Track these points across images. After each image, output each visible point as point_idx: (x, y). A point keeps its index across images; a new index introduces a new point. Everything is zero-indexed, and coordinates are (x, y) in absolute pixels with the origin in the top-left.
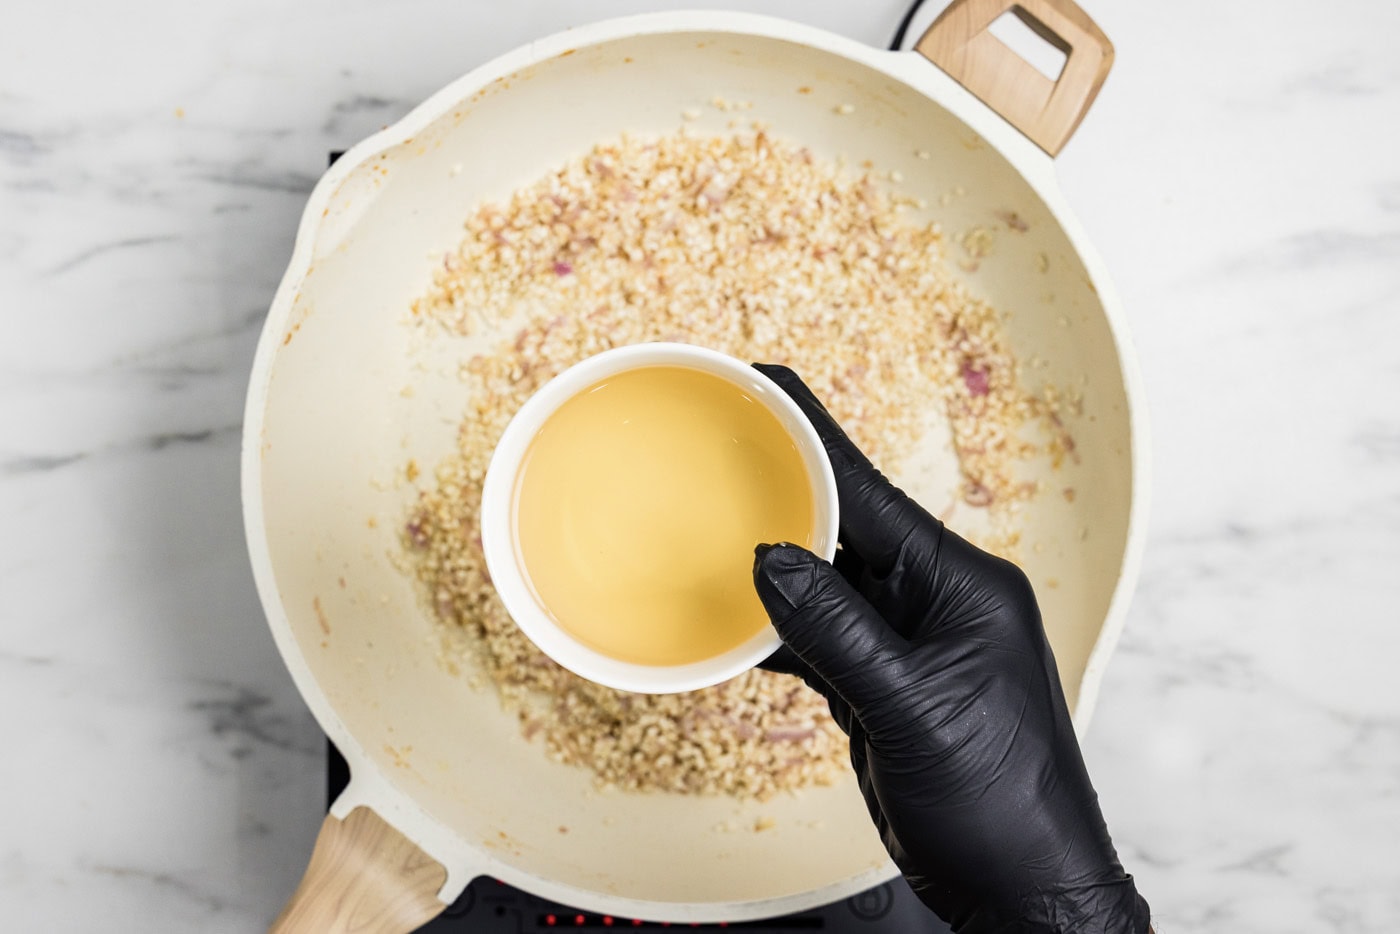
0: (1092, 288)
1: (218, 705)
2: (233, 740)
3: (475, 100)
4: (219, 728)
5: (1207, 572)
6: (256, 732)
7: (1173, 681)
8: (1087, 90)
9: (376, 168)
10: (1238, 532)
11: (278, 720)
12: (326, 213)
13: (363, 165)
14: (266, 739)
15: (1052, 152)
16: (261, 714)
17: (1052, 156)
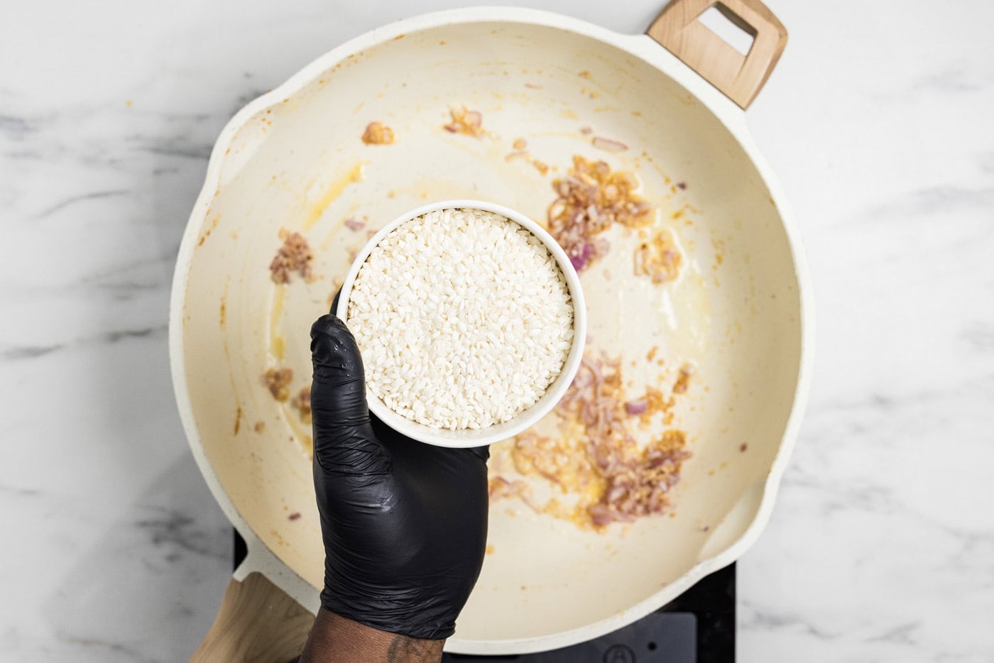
0: (772, 202)
1: (156, 523)
2: (167, 548)
3: (333, 71)
4: (157, 540)
5: (858, 429)
6: (183, 542)
7: (834, 507)
8: (768, 62)
9: (264, 120)
10: (881, 401)
11: (199, 535)
12: (228, 151)
13: (254, 118)
14: (191, 548)
15: (743, 106)
16: (187, 530)
17: (744, 109)
